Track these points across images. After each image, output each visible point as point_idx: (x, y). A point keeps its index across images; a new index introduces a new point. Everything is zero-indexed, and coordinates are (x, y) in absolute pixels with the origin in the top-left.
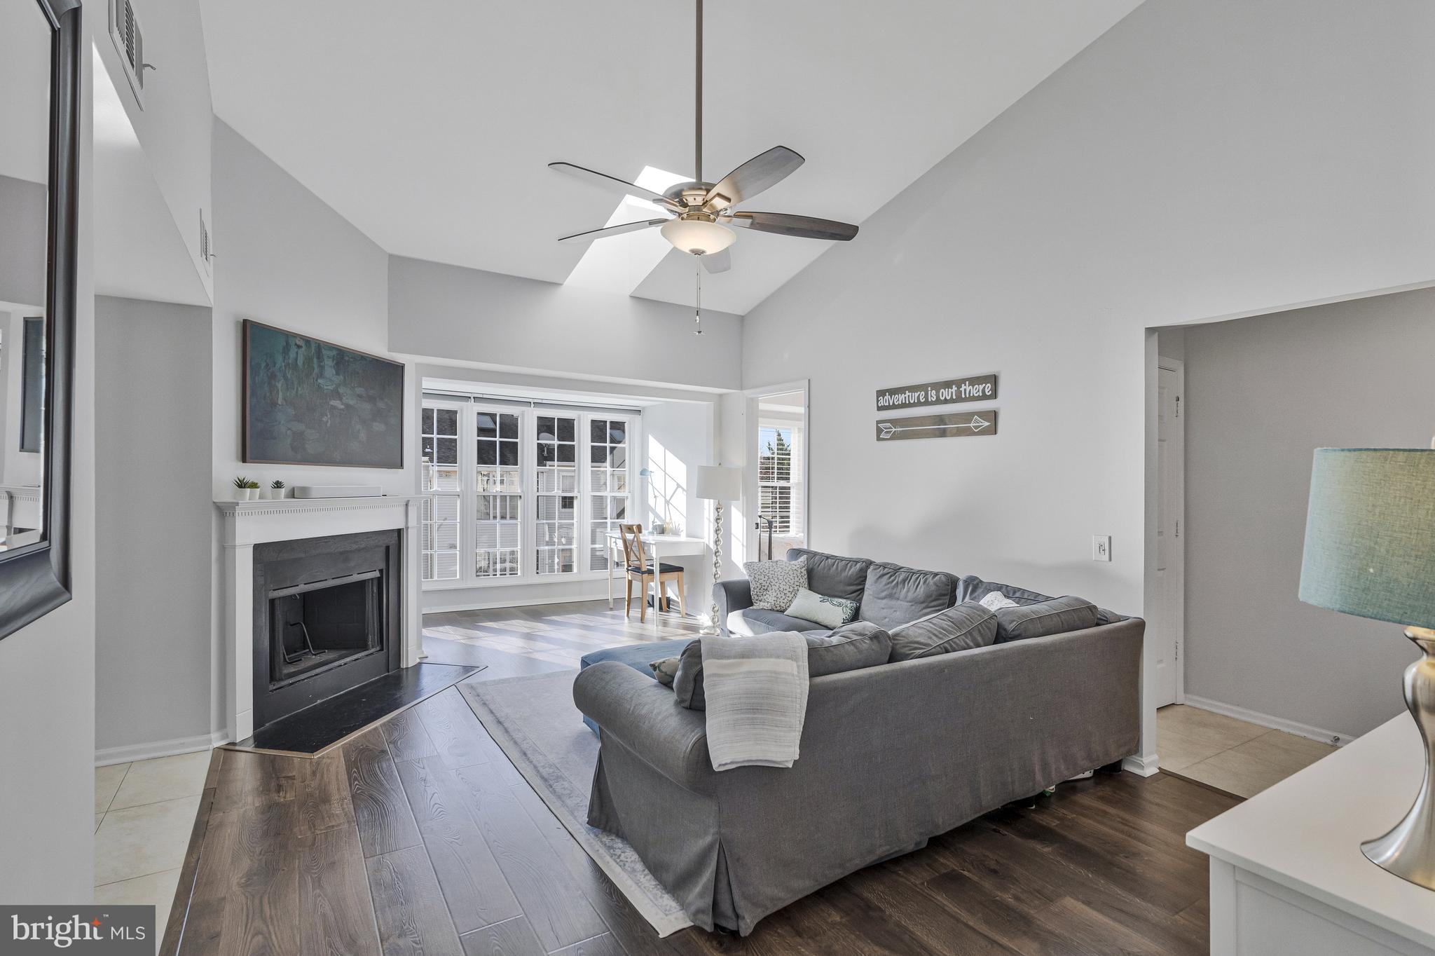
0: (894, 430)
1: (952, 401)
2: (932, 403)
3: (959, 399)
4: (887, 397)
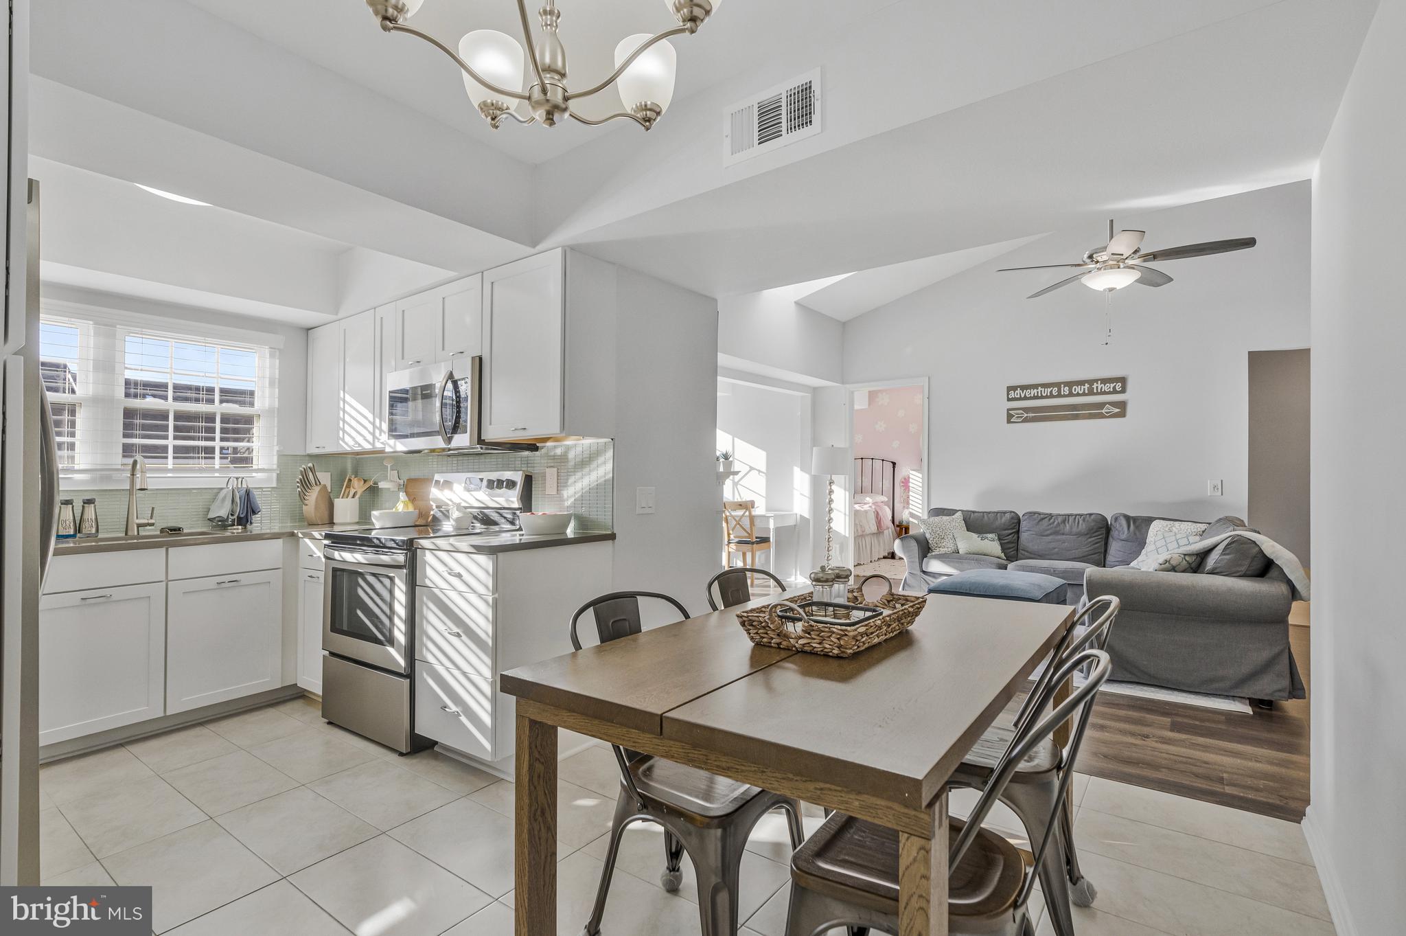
0: (1026, 415)
1: (1084, 394)
2: (1065, 396)
3: (1091, 393)
4: (1019, 391)
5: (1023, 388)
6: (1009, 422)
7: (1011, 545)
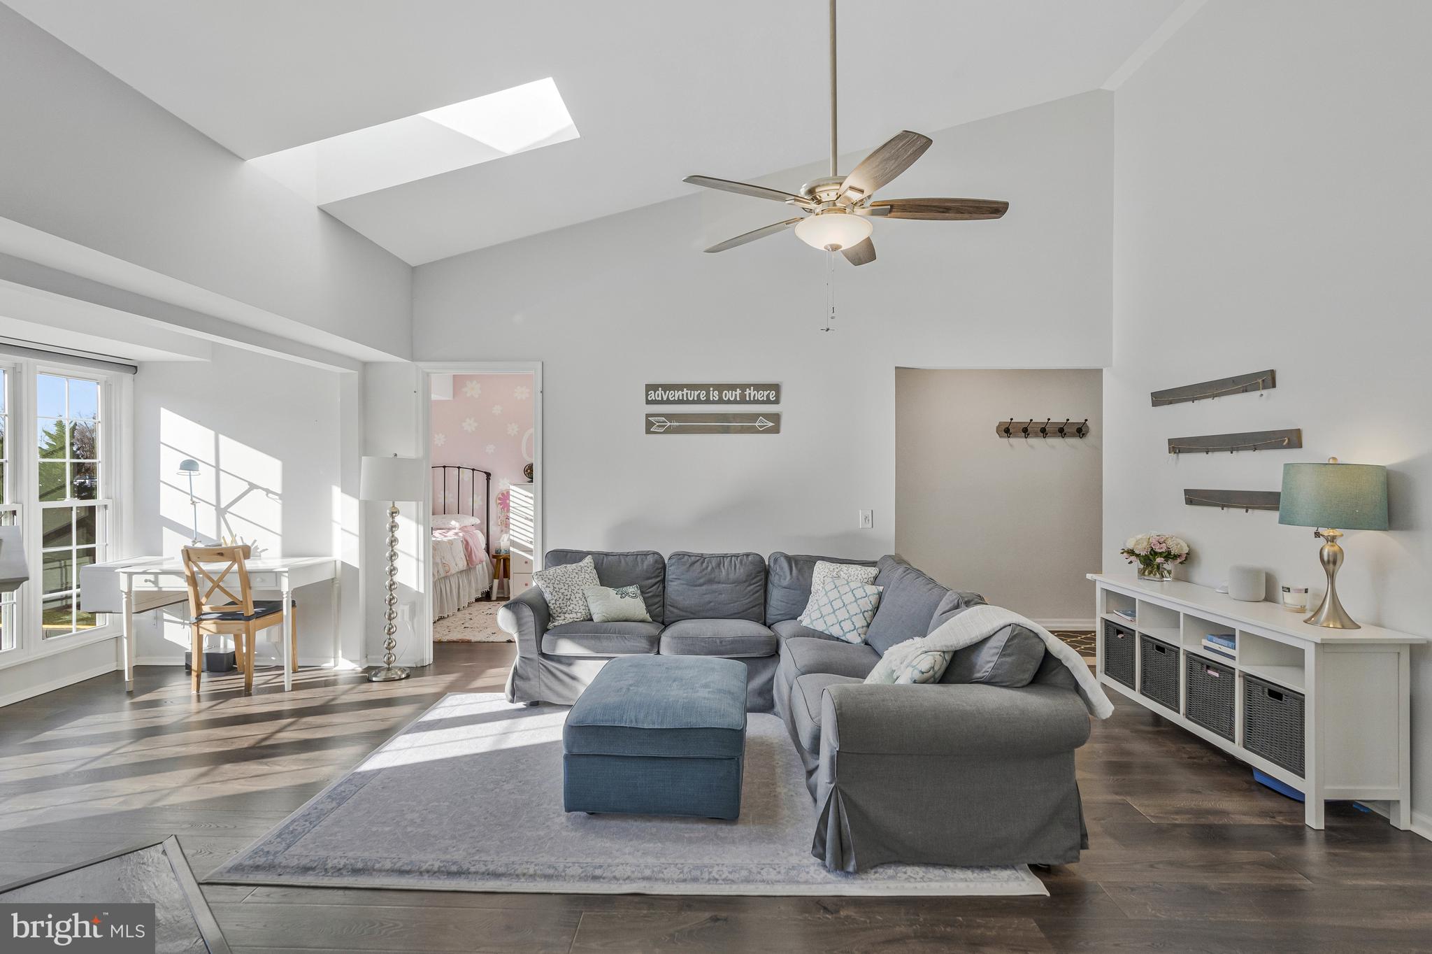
0: (669, 424)
1: (735, 402)
2: (714, 402)
3: (743, 401)
4: (660, 391)
5: (666, 387)
6: (648, 431)
7: (657, 600)
